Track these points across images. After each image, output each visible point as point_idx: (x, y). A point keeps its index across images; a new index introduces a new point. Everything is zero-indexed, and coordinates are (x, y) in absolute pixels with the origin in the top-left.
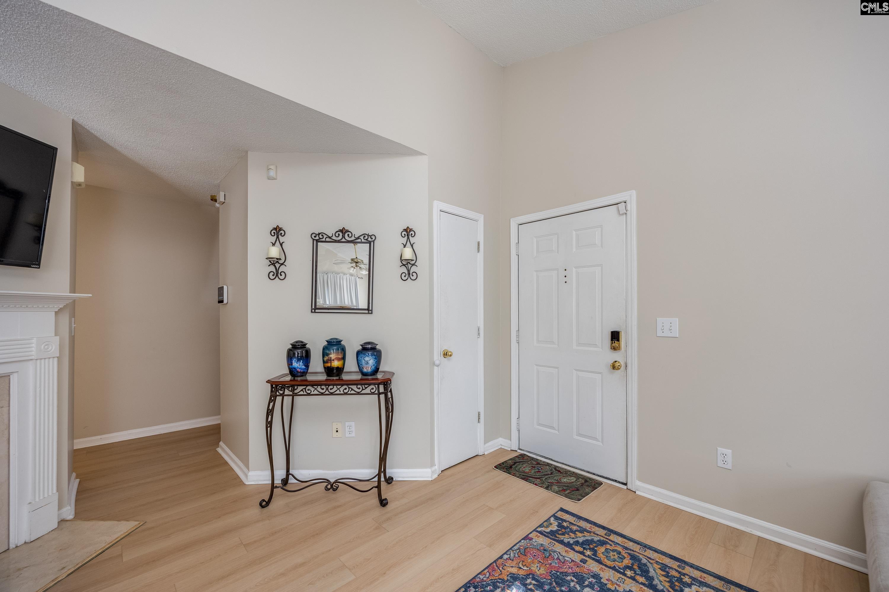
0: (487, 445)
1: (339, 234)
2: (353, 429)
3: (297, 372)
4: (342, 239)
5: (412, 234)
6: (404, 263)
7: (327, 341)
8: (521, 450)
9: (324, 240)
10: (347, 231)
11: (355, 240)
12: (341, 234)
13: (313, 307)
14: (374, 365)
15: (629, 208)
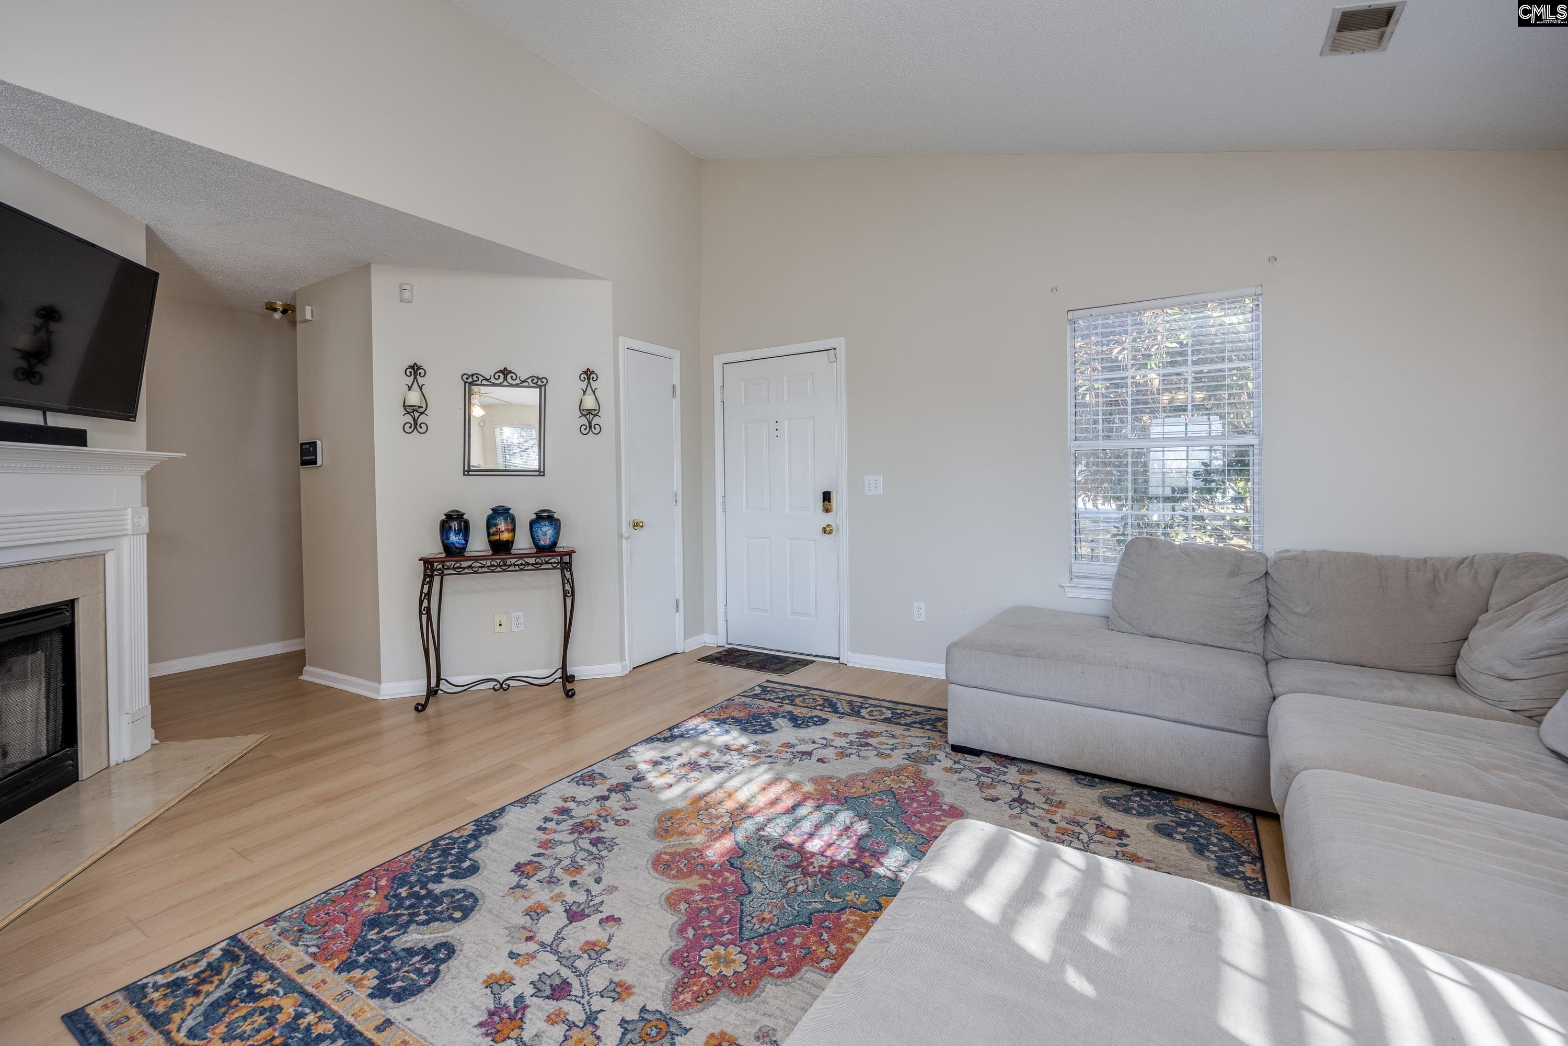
0: (688, 641)
1: (499, 376)
2: (521, 621)
3: (456, 548)
4: (503, 382)
5: (593, 378)
6: (584, 413)
7: (492, 509)
8: (730, 644)
9: (479, 382)
10: (511, 372)
11: (521, 383)
12: (502, 376)
13: (466, 469)
14: (553, 536)
15: (838, 356)
